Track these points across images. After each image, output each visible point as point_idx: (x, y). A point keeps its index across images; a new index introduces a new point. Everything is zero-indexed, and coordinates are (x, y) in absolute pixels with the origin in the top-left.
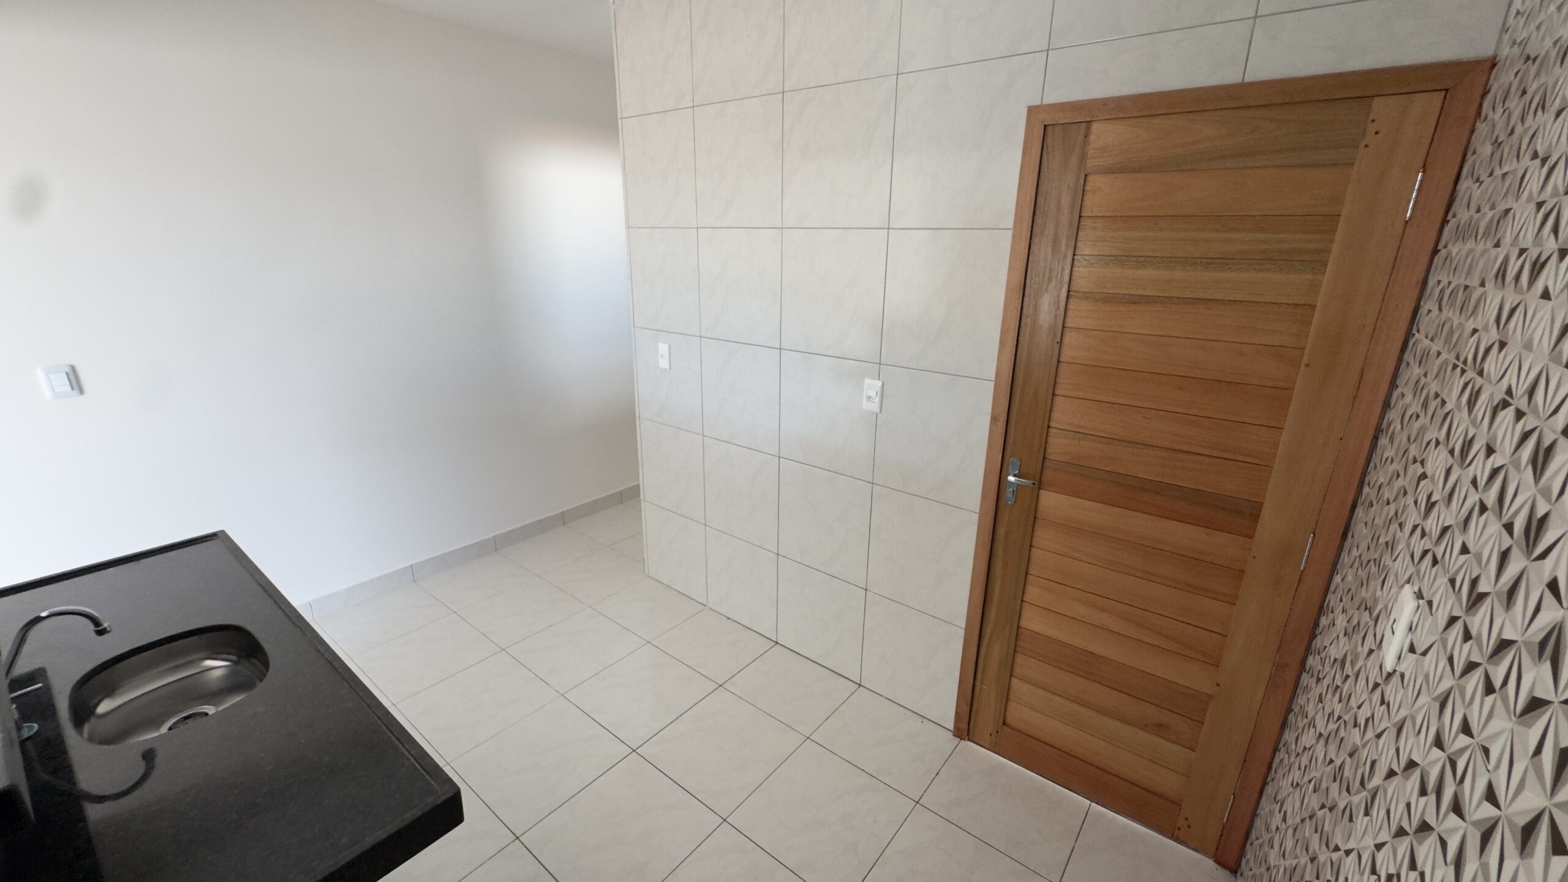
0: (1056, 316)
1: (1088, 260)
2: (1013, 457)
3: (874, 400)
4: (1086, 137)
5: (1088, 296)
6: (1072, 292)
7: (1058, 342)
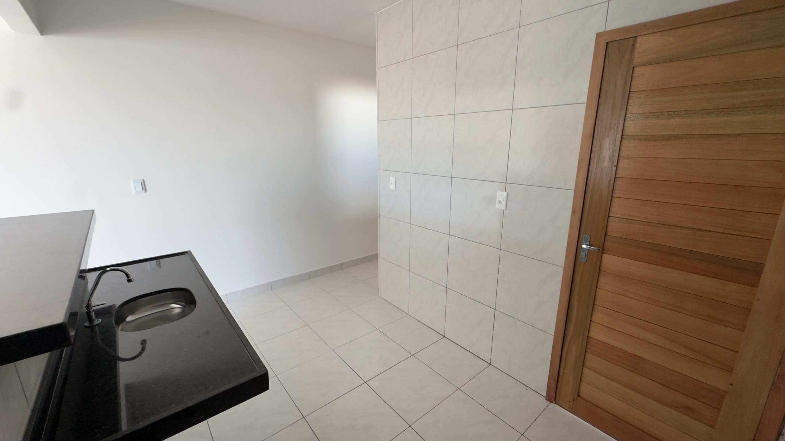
0: (613, 151)
1: (635, 116)
2: (585, 234)
3: (502, 203)
4: (633, 46)
5: (634, 138)
6: (625, 136)
7: (615, 166)
